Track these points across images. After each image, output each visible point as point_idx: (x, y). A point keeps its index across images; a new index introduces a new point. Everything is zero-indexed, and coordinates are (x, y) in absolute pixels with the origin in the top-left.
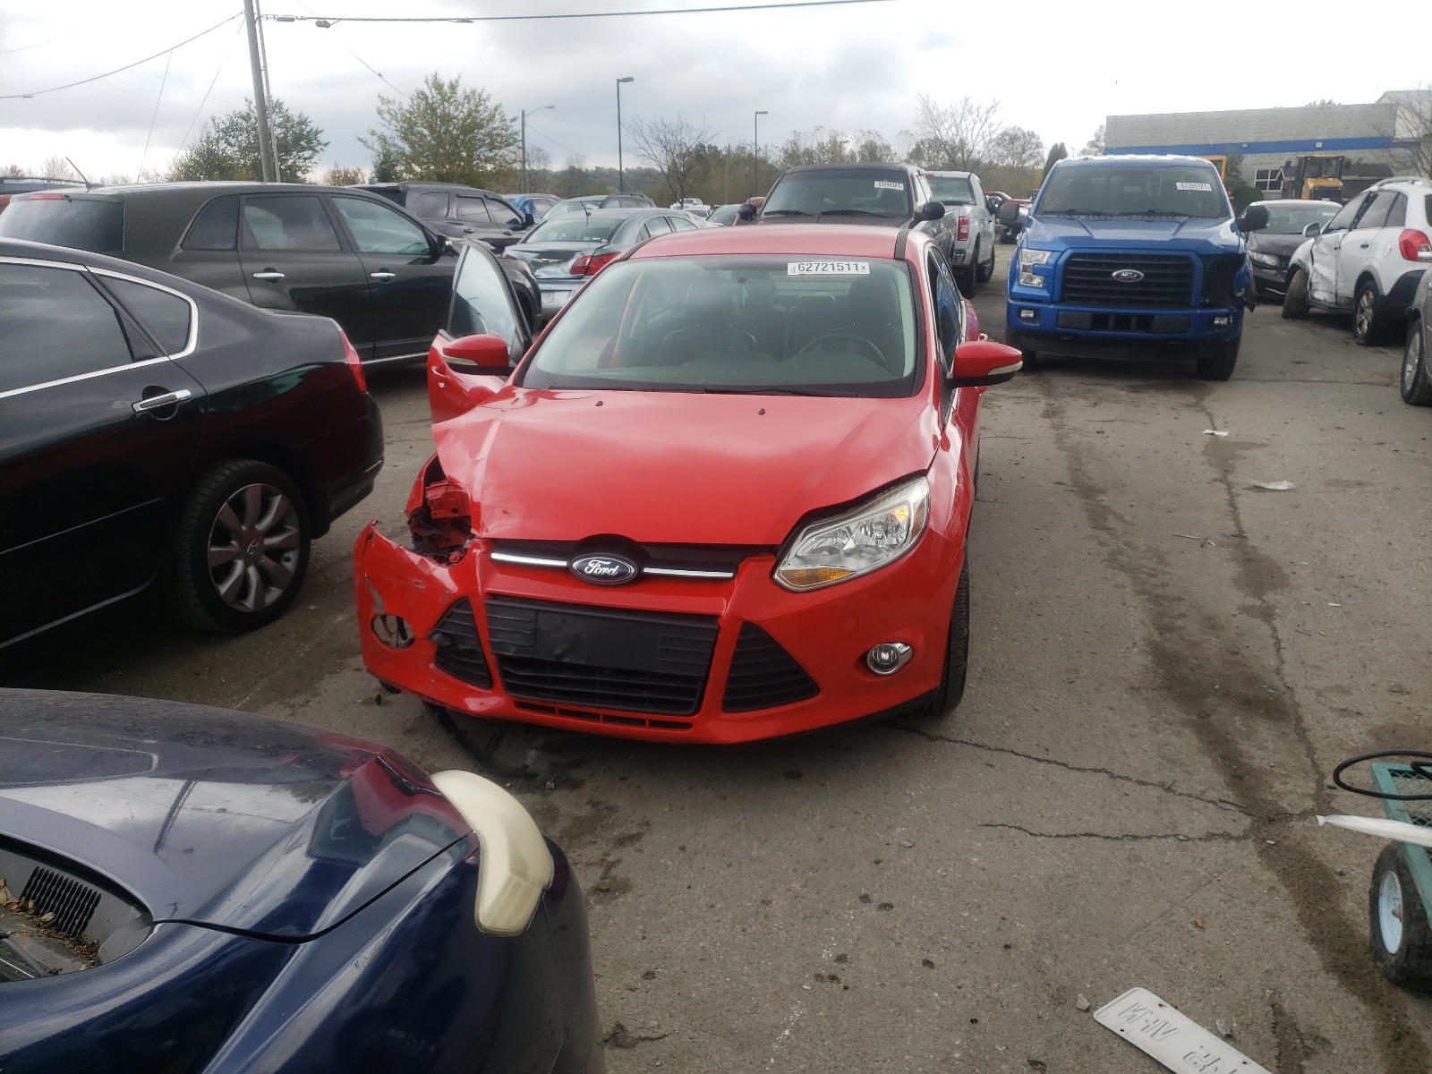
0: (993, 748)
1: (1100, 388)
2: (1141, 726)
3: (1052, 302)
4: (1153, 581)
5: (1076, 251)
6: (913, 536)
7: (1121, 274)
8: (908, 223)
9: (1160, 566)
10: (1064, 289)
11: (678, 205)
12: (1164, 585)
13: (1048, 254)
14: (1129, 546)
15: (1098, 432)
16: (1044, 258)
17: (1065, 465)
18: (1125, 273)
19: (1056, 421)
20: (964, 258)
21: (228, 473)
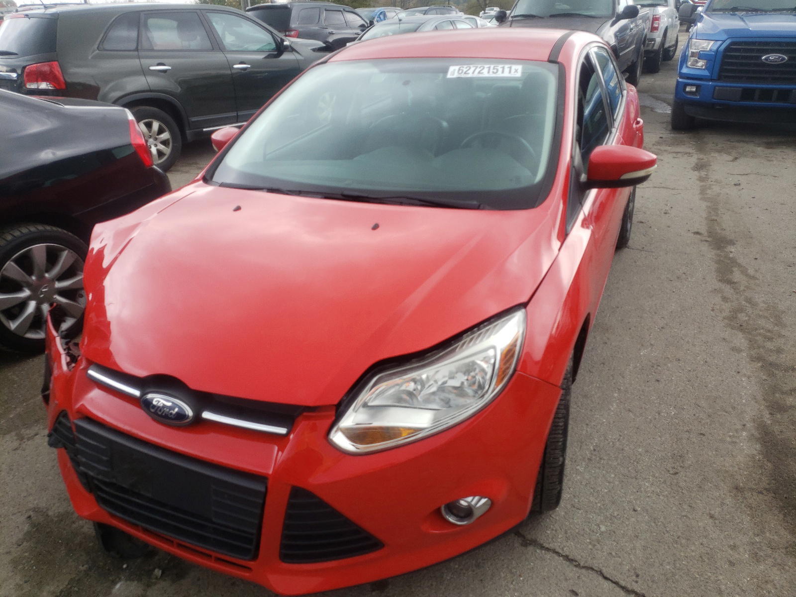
0: (582, 564)
1: (741, 144)
2: (741, 550)
3: (712, 80)
4: (769, 345)
5: (734, 40)
6: (497, 384)
7: (769, 57)
8: (610, 22)
9: (776, 328)
10: (721, 70)
11: (483, 12)
12: (779, 351)
13: (712, 43)
14: (750, 303)
15: (735, 185)
16: (708, 46)
17: (704, 215)
18: (772, 57)
19: (703, 173)
20: (654, 44)
21: (9, 238)
